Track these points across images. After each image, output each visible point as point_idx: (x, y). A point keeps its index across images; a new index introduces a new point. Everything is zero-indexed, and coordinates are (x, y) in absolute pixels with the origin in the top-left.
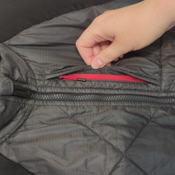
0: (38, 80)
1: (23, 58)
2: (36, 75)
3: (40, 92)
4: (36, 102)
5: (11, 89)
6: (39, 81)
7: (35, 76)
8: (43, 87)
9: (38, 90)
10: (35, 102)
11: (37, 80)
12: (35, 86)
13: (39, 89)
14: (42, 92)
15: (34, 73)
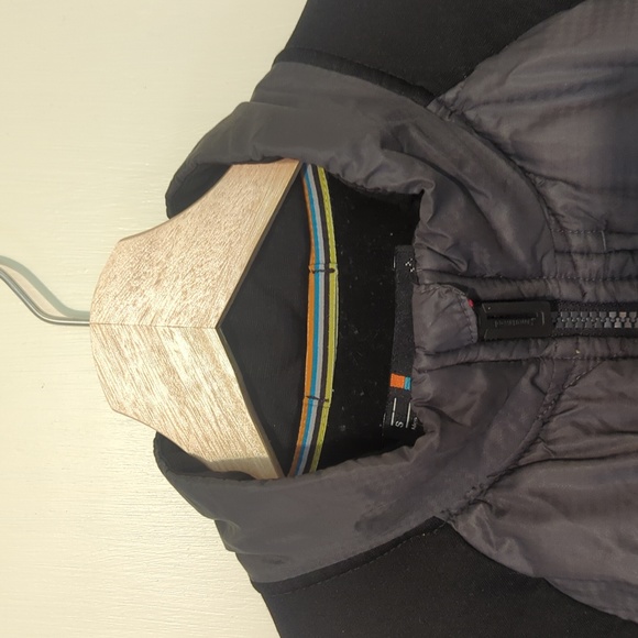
0: (582, 253)
1: (518, 163)
2: (573, 232)
3: (593, 300)
4: (580, 347)
5: (469, 324)
6: (585, 257)
7: (567, 240)
8: (605, 280)
9: (584, 295)
10: (577, 343)
11: (576, 252)
12: (572, 279)
13: (588, 288)
14: (602, 300)
15: (565, 225)
